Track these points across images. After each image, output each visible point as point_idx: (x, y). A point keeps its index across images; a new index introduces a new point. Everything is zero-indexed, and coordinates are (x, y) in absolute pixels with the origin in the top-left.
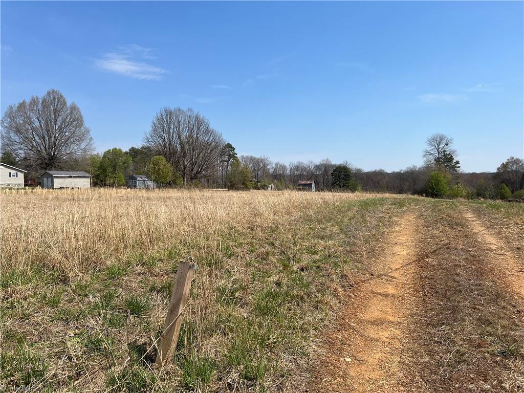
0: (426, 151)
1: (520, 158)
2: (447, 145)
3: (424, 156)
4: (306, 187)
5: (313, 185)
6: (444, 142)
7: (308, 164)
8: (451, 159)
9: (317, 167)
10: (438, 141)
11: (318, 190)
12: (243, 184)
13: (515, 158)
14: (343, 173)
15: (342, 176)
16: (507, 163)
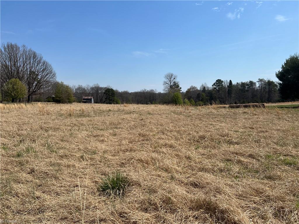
0: (165, 82)
1: (196, 86)
2: (174, 79)
3: (164, 84)
4: (88, 101)
5: (93, 100)
6: (173, 77)
7: (86, 86)
8: (178, 86)
9: (92, 89)
10: (170, 77)
11: (96, 102)
12: (68, 99)
13: (193, 86)
14: (111, 93)
15: (111, 94)
16: (190, 88)
